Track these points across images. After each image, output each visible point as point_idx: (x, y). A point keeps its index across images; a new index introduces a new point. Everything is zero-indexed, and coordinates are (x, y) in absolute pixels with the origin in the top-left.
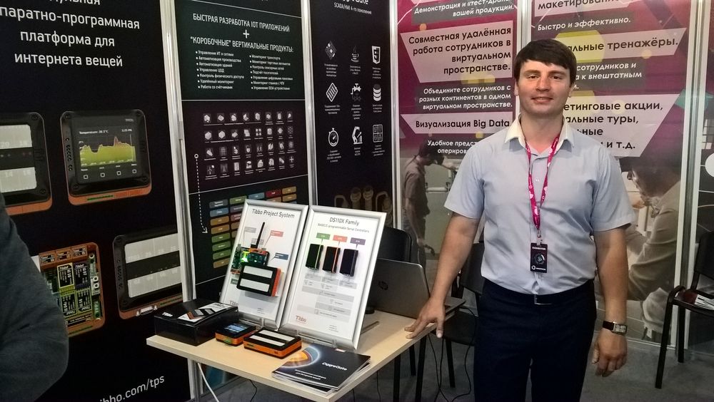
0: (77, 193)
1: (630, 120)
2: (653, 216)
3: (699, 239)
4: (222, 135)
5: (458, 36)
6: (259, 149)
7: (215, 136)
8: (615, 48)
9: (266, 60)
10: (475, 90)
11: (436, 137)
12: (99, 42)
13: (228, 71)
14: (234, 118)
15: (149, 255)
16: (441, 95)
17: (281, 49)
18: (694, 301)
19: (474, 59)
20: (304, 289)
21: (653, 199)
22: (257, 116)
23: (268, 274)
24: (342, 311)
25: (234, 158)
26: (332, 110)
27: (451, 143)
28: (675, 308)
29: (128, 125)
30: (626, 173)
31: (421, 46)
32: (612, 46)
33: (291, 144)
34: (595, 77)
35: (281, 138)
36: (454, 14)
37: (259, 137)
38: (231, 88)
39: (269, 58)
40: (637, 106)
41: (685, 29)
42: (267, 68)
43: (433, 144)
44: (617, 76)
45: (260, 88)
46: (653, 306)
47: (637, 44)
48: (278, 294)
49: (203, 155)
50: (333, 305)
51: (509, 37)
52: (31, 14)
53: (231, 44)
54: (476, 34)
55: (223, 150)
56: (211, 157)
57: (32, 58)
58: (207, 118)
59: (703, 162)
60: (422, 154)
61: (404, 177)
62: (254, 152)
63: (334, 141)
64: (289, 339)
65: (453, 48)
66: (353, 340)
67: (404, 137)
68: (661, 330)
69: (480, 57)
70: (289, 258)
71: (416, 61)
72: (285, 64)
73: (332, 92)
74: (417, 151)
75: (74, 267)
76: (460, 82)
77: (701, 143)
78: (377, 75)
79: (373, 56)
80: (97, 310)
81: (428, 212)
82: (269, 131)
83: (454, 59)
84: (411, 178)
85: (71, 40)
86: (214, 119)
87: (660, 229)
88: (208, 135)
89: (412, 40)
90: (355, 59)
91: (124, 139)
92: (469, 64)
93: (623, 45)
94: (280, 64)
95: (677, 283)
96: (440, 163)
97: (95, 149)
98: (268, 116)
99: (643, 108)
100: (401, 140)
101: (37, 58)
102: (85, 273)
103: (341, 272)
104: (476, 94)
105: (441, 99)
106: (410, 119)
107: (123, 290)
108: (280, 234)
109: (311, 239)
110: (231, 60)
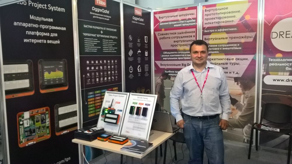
0: (43, 89)
1: (237, 64)
2: (246, 98)
3: (262, 106)
4: (93, 68)
5: (176, 33)
6: (105, 73)
7: (90, 69)
8: (232, 39)
9: (108, 41)
10: (182, 52)
11: (168, 70)
12: (52, 35)
13: (95, 45)
14: (97, 62)
15: (66, 112)
16: (170, 54)
17: (113, 37)
18: (260, 128)
19: (182, 42)
20: (129, 122)
21: (246, 92)
22: (105, 61)
23: (116, 117)
24: (143, 129)
25: (97, 76)
26: (131, 59)
27: (174, 72)
28: (255, 130)
29: (61, 64)
30: (236, 83)
31: (162, 36)
32: (231, 38)
33: (116, 72)
34: (225, 49)
35: (113, 69)
36: (175, 26)
37: (105, 69)
38: (96, 51)
39: (110, 41)
40: (240, 59)
41: (256, 33)
42: (109, 44)
43: (167, 72)
44: (232, 48)
45: (106, 51)
46: (247, 130)
47: (240, 38)
48: (119, 124)
49: (86, 76)
50: (139, 127)
51: (194, 34)
52: (30, 25)
53: (96, 36)
54: (182, 33)
55: (93, 74)
56: (89, 76)
57: (30, 40)
58: (88, 62)
59: (263, 79)
60: (163, 76)
61: (156, 84)
62: (103, 74)
63: (131, 71)
64: (124, 138)
65: (174, 38)
66: (147, 138)
67: (156, 69)
68: (249, 139)
69: (184, 41)
70: (123, 111)
71: (161, 42)
72: (115, 43)
73: (131, 53)
74: (161, 74)
75: (41, 116)
76: (177, 50)
77: (262, 72)
78: (146, 47)
79: (145, 40)
80: (48, 132)
81: (165, 97)
82: (109, 67)
83: (174, 42)
84: (158, 84)
85: (43, 34)
86: (90, 63)
87: (249, 103)
88: (88, 68)
89: (159, 34)
90: (139, 41)
91: (59, 69)
92: (180, 43)
93: (235, 38)
94: (113, 43)
95: (255, 122)
96: (169, 79)
97: (49, 73)
98: (109, 62)
99: (242, 60)
100: (155, 70)
101: (31, 40)
102: (44, 118)
103: (142, 115)
104: (183, 54)
105: (170, 56)
106: (158, 63)
107: (57, 124)
108: (119, 103)
109: (130, 104)
110: (96, 41)
